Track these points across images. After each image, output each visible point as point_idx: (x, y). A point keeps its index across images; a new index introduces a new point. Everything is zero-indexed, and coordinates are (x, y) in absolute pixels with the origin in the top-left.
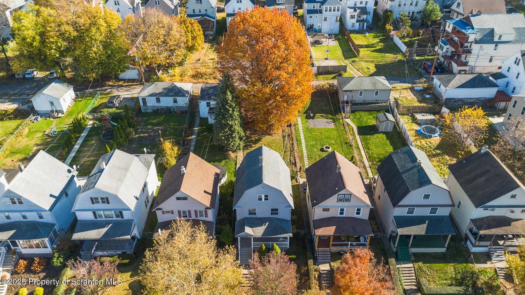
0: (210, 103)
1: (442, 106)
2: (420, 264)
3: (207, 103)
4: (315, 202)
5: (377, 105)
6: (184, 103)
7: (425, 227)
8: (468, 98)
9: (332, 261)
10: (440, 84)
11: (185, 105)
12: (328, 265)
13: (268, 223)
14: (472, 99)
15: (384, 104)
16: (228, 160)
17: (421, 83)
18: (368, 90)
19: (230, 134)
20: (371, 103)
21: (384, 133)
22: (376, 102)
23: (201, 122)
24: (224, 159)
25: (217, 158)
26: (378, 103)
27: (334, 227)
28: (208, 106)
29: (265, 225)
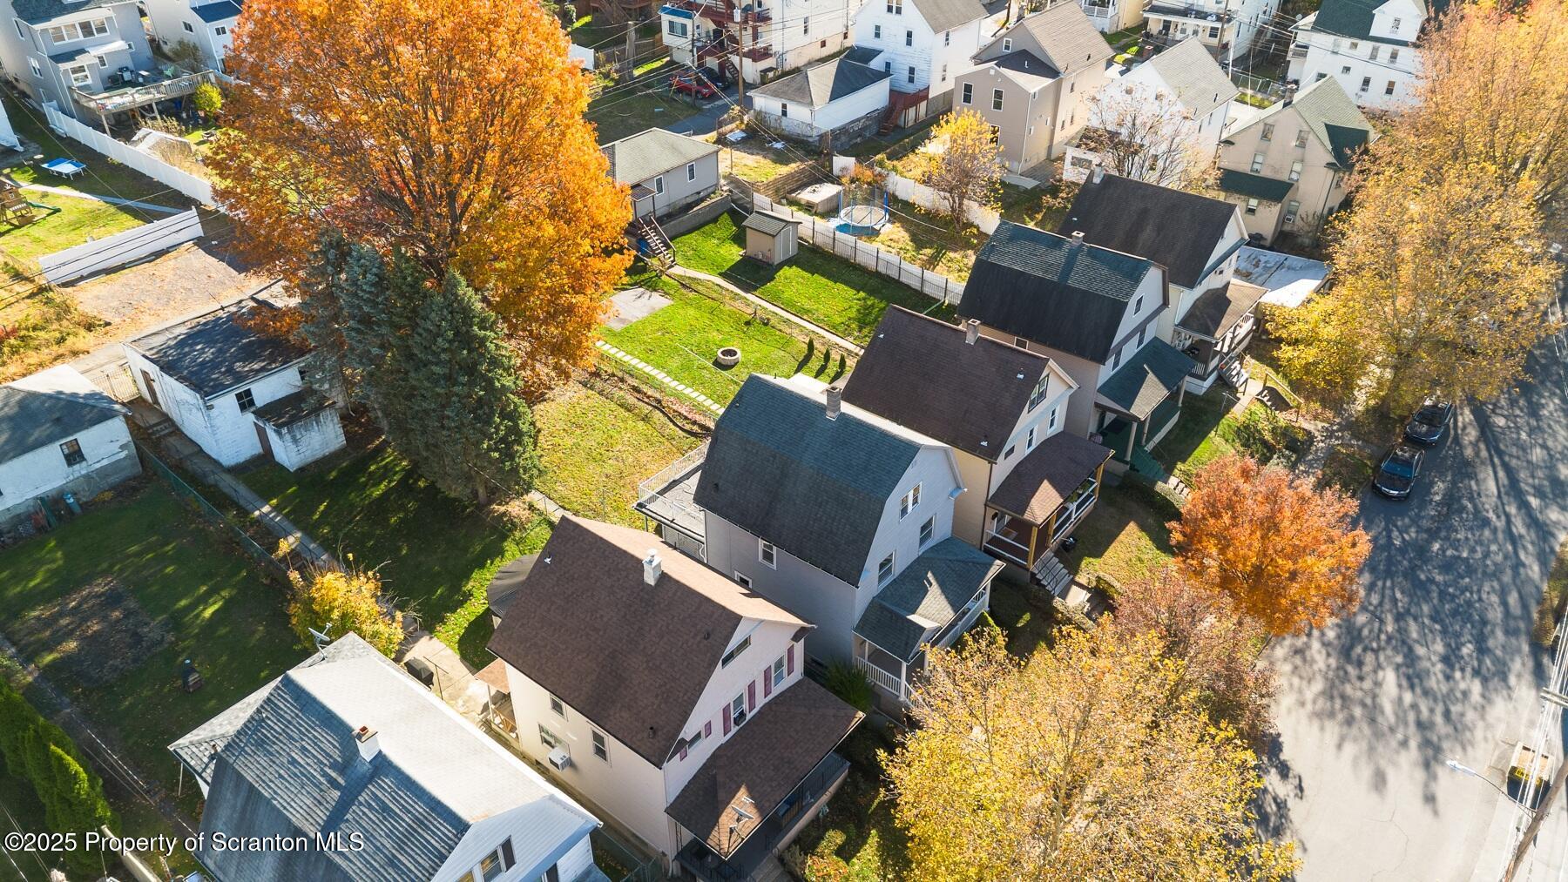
0: (248, 393)
1: (830, 156)
2: (1180, 466)
3: (239, 397)
4: (985, 444)
5: (703, 204)
6: (115, 447)
7: (1156, 379)
8: (853, 122)
9: (1075, 574)
10: (784, 106)
11: (123, 455)
12: (1074, 589)
13: (930, 575)
14: (858, 120)
15: (716, 198)
16: (517, 534)
17: (733, 120)
18: (673, 169)
19: (509, 431)
20: (690, 206)
21: (790, 262)
22: (697, 197)
23: (252, 485)
24: (504, 538)
25: (478, 548)
26: (702, 200)
27: (1046, 484)
28: (243, 407)
29: (931, 584)
